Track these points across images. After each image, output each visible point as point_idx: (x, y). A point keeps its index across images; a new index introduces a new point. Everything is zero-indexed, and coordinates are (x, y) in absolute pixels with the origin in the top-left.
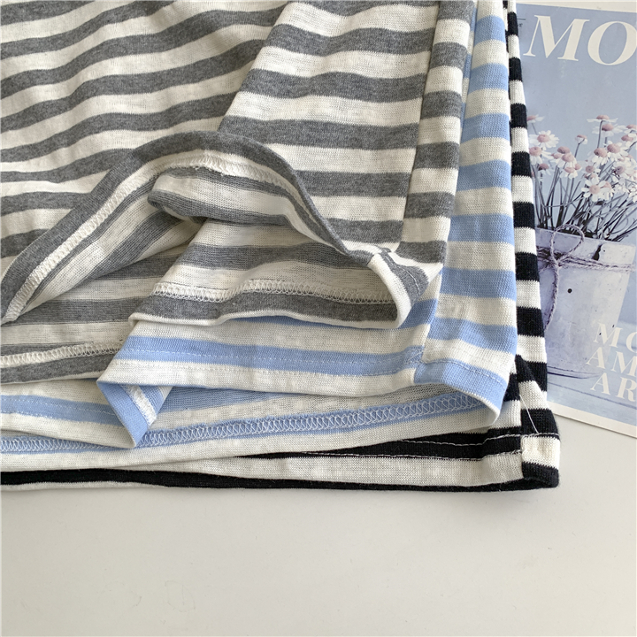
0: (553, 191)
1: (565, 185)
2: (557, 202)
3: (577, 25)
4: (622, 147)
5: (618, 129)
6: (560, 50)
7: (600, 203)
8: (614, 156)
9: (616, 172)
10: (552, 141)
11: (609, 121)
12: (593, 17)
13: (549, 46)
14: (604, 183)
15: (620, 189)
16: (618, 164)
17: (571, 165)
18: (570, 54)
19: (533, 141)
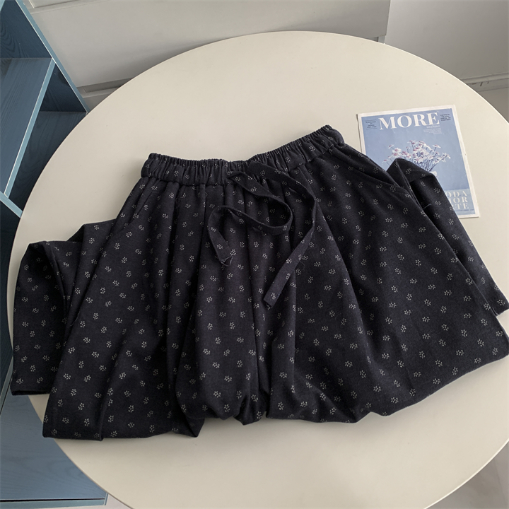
3: (392, 119)
4: (420, 147)
5: (417, 143)
6: (390, 126)
7: (421, 163)
8: (419, 150)
9: (422, 154)
10: (400, 150)
11: (413, 142)
12: (396, 116)
13: (387, 126)
14: (419, 158)
15: (425, 158)
17: (408, 155)
18: (394, 126)
19: (394, 151)
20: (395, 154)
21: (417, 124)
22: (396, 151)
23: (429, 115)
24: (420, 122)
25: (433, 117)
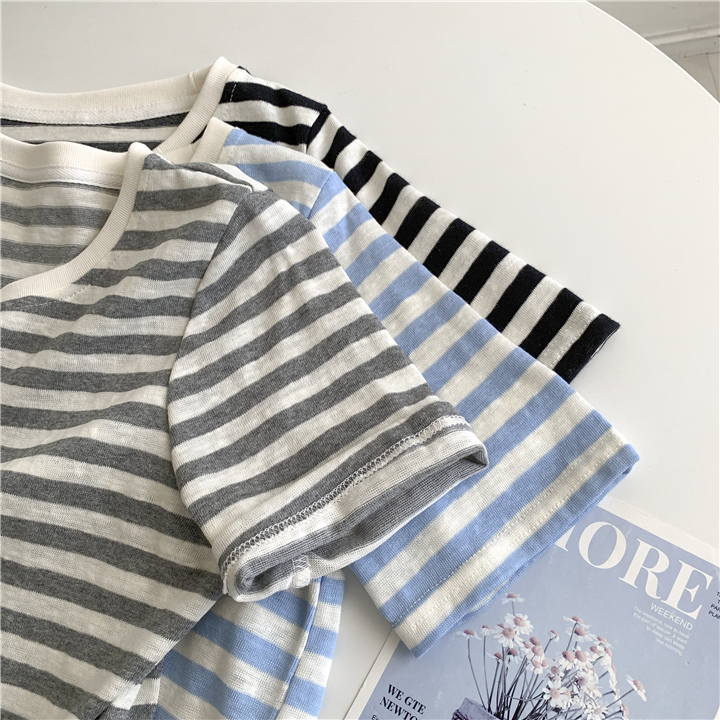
0: (516, 681)
1: (529, 678)
2: (517, 695)
4: (589, 657)
5: (589, 637)
7: (557, 710)
8: (580, 665)
9: (579, 682)
10: (527, 628)
11: (583, 626)
14: (564, 689)
15: (579, 702)
16: (581, 674)
17: (539, 659)
19: (509, 621)
20: (506, 633)
21: (630, 578)
22: (516, 622)
23: (686, 571)
24: (642, 577)
25: (690, 585)
